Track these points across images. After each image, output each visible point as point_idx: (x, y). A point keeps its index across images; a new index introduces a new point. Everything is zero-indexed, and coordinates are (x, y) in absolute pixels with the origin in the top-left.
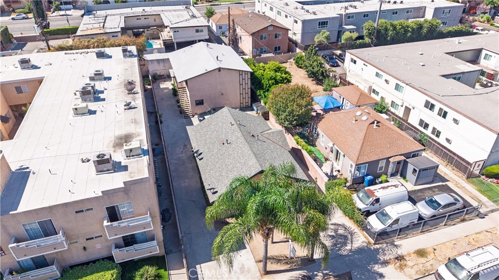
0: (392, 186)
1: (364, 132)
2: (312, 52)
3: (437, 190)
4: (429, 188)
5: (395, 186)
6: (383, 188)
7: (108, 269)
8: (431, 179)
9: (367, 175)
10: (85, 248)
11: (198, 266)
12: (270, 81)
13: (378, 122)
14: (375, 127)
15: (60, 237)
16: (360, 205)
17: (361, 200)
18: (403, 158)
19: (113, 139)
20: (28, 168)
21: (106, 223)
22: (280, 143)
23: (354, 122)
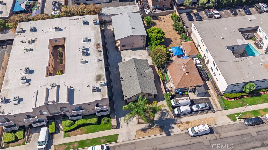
0: (186, 99)
1: (182, 76)
2: (178, 19)
3: (204, 100)
4: (202, 99)
5: (187, 99)
6: (182, 99)
7: (95, 118)
8: (203, 95)
9: (180, 92)
10: (89, 112)
11: (120, 118)
12: (154, 39)
13: (188, 73)
14: (187, 74)
15: (84, 110)
16: (173, 104)
17: (174, 103)
18: (194, 87)
19: (95, 77)
20: (72, 88)
21: (96, 108)
22: (151, 76)
23: (180, 70)
